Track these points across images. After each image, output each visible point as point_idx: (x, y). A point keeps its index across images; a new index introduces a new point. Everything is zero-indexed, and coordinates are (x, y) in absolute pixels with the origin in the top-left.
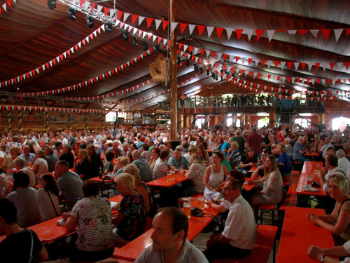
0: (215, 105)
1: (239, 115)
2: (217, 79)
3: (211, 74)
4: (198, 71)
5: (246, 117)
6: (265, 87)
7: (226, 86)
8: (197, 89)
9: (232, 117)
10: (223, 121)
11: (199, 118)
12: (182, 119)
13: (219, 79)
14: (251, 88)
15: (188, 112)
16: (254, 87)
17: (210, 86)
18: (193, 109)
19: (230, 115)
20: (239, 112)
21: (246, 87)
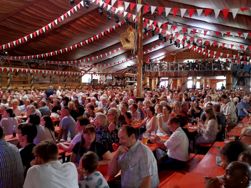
0: (177, 69)
1: (198, 78)
2: (179, 47)
3: (173, 43)
4: (163, 39)
5: (206, 80)
6: (221, 54)
7: (187, 53)
8: (161, 55)
9: (193, 80)
10: (184, 84)
11: (163, 80)
12: (148, 81)
13: (181, 46)
14: (209, 55)
15: (153, 75)
16: (212, 53)
17: (174, 52)
18: (157, 73)
19: (190, 78)
20: (199, 76)
21: (204, 53)
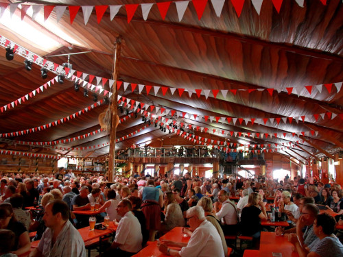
0: (163, 156)
1: (186, 165)
2: (165, 131)
3: (158, 127)
4: (148, 123)
5: (194, 168)
6: (212, 141)
7: (174, 139)
8: (148, 140)
9: (180, 168)
10: (171, 171)
11: (149, 167)
12: (132, 167)
13: (167, 132)
14: (200, 142)
15: (138, 161)
16: (203, 141)
17: (161, 137)
18: (141, 159)
19: (177, 165)
20: (186, 163)
21: (195, 141)
